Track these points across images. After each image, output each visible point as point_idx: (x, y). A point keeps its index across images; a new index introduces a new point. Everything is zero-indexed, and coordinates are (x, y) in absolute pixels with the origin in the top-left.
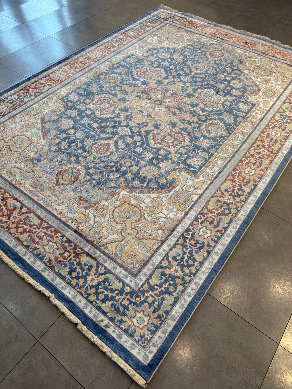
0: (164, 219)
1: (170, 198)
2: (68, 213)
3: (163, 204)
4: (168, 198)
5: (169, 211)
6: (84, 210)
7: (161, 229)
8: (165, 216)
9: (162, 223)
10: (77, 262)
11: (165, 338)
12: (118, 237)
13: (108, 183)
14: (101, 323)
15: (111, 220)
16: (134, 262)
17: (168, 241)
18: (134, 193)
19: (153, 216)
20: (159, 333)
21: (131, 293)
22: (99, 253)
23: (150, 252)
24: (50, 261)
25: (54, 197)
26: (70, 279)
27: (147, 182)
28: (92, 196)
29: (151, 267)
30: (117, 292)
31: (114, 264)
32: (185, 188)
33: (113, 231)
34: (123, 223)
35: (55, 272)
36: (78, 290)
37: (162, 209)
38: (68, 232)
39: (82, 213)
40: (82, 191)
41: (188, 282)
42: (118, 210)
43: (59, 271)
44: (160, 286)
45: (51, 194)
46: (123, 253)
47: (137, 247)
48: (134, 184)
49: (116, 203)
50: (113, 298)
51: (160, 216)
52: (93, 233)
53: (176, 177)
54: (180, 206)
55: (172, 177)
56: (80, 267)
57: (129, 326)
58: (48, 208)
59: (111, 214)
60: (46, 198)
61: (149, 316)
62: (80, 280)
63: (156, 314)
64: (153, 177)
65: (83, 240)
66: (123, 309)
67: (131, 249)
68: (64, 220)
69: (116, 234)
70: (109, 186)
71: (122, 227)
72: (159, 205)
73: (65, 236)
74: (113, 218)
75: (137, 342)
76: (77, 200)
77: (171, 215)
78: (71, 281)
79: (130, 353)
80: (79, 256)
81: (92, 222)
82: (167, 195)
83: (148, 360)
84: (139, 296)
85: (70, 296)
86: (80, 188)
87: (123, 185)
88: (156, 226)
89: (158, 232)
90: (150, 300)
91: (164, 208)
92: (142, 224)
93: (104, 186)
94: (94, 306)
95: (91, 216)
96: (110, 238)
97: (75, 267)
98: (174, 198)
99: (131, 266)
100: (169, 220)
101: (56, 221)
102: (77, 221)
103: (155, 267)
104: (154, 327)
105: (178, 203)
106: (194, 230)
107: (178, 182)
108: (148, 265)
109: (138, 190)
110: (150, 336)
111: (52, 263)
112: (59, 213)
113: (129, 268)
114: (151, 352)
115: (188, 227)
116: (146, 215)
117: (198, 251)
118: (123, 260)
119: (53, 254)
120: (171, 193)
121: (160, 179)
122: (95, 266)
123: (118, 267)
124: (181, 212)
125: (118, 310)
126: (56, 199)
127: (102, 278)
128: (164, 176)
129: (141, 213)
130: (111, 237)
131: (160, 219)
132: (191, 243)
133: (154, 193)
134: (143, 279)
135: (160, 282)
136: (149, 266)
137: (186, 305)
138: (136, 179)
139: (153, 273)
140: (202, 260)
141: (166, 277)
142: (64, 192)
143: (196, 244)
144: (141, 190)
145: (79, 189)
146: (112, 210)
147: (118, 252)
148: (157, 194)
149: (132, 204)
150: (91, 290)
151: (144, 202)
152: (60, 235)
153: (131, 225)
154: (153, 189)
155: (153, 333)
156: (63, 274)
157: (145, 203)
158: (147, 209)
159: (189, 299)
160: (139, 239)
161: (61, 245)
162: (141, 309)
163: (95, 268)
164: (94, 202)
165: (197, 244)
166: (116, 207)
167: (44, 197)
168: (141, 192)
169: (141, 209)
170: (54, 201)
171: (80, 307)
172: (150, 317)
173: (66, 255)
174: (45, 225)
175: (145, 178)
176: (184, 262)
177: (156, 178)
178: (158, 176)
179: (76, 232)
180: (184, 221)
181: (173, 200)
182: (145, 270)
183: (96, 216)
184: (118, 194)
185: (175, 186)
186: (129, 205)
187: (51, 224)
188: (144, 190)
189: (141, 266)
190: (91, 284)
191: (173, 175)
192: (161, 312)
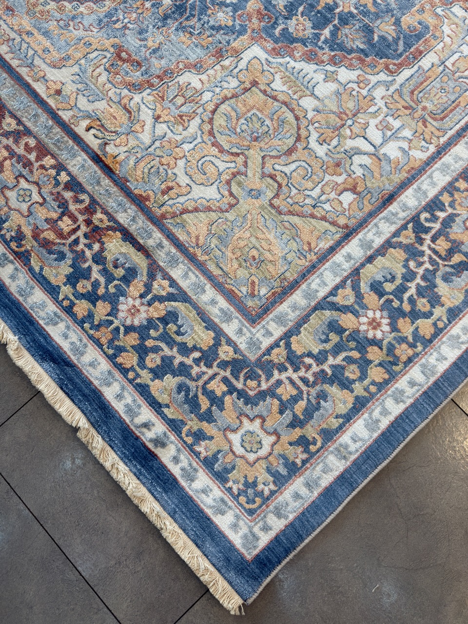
0: (366, 160)
1: (399, 92)
2: (80, 97)
3: (372, 109)
4: (392, 89)
5: (389, 133)
6: (125, 92)
7: (353, 190)
8: (371, 149)
9: (359, 172)
10: (94, 252)
11: (312, 499)
12: (218, 197)
13: (209, 12)
14: (145, 430)
15: (206, 138)
16: (256, 281)
17: (366, 230)
18: (288, 59)
19: (335, 142)
20: (297, 485)
21: (237, 365)
22: (157, 235)
23: (305, 257)
24: (20, 237)
25: (41, 38)
26: (72, 298)
27: (335, 26)
28: (155, 51)
29: (303, 303)
30: (197, 355)
31: (197, 276)
32: (453, 64)
33: (205, 174)
34: (237, 155)
35: (31, 269)
36: (92, 332)
37: (367, 125)
38: (74, 156)
39: (119, 102)
40: (125, 27)
41: (405, 363)
42: (229, 109)
43: (42, 269)
44: (320, 358)
45: (34, 26)
46: (226, 247)
47: (271, 237)
48: (292, 24)
49: (225, 85)
50: (183, 370)
51: (358, 148)
52: (146, 170)
53: (431, 21)
54: (425, 123)
55: (418, 17)
56: (101, 267)
57: (219, 452)
58: (23, 71)
59: (206, 119)
60: (18, 39)
61: (276, 433)
62: (100, 304)
63: (297, 432)
64: (355, 11)
65: (115, 189)
66: (208, 403)
67: (253, 240)
68: (65, 116)
69: (215, 186)
70: (212, 23)
71: (233, 165)
72: (358, 112)
73: (65, 169)
74: (211, 133)
75: (234, 498)
76: (109, 55)
77: (392, 150)
78: (72, 305)
79: (212, 522)
80: (100, 236)
81: (146, 138)
82: (390, 78)
83: (255, 547)
84: (257, 378)
85: (65, 346)
86: (121, 17)
87: (256, 26)
88: (340, 180)
89: (341, 198)
90: (286, 391)
91: (373, 122)
92: (297, 164)
93: (196, 19)
94: (131, 381)
95: (146, 115)
96: (196, 197)
97: (86, 265)
98: (412, 92)
99: (244, 290)
100: (383, 163)
101: (44, 118)
102: (102, 126)
103: (313, 304)
104: (286, 465)
105: (420, 112)
106: (455, 209)
107: (435, 37)
108: (294, 296)
109: (300, 50)
110: (272, 487)
111: (23, 242)
112: (52, 92)
113: (240, 295)
114: (266, 528)
115: (436, 197)
116: (314, 136)
117: (452, 274)
118: (224, 268)
119: (30, 219)
120: (407, 73)
121: (379, 22)
122: (145, 274)
123: (208, 287)
124: (423, 143)
125: (193, 404)
126: (48, 44)
127: (159, 310)
128: (392, 11)
129: (299, 129)
130: (198, 192)
131: (355, 158)
132: (437, 248)
133: (351, 65)
134: (274, 333)
135: (321, 347)
136: (297, 297)
137: (385, 423)
138: (301, 9)
139: (305, 319)
140: (457, 303)
141: (341, 338)
142: (71, 23)
143: (451, 252)
144: (311, 51)
145: (118, 20)
146: (211, 107)
147: (215, 241)
148: (359, 72)
149: (275, 93)
150: (128, 338)
151: (313, 94)
152: (52, 162)
153: (263, 163)
154: (351, 51)
155: (280, 481)
156: (53, 281)
157: (317, 98)
158: (318, 118)
159: (396, 409)
160: (280, 213)
161: (52, 194)
162: (257, 410)
163: (145, 279)
164: (158, 72)
165: (454, 253)
166: (226, 99)
167: (13, 35)
168: (310, 57)
169: (301, 114)
170: (40, 52)
171: (92, 379)
172: (279, 437)
173: (66, 224)
174: (9, 124)
175: (330, 9)
176: (402, 302)
177: (365, 13)
178: (373, 10)
179: (97, 159)
180: (428, 173)
181: (408, 99)
182: (283, 308)
183: (161, 120)
184: (237, 54)
185: (421, 52)
186: (265, 98)
187: (29, 124)
188: (320, 52)
189: (273, 294)
190: (128, 322)
191: (422, 10)
192: (311, 431)
